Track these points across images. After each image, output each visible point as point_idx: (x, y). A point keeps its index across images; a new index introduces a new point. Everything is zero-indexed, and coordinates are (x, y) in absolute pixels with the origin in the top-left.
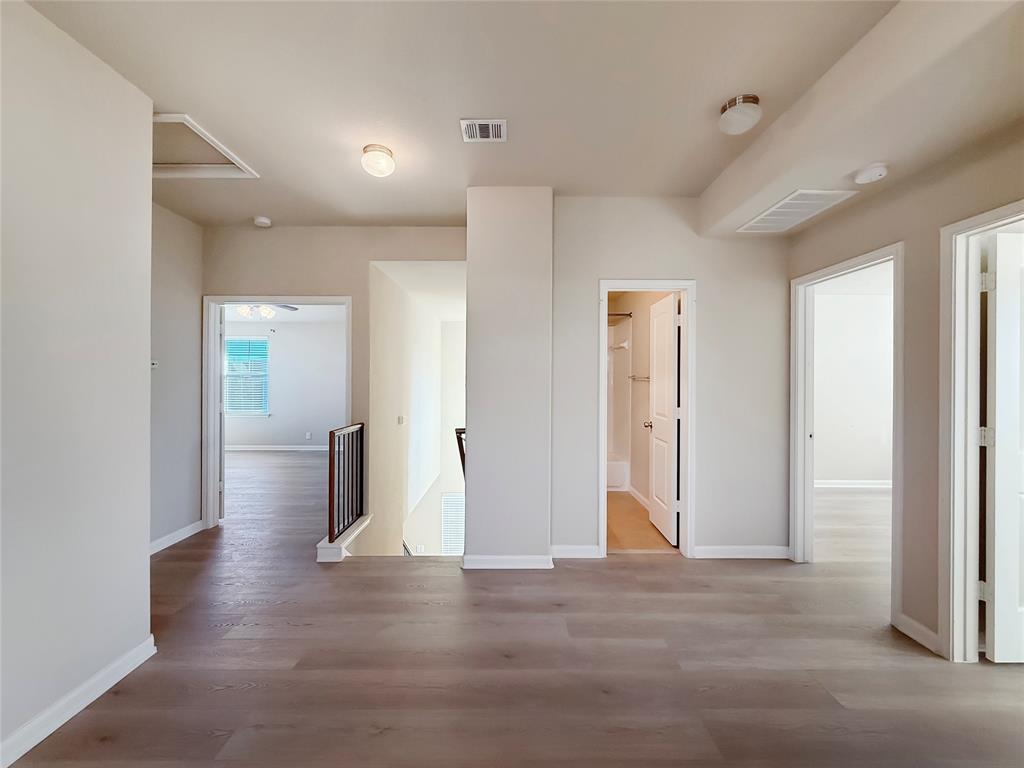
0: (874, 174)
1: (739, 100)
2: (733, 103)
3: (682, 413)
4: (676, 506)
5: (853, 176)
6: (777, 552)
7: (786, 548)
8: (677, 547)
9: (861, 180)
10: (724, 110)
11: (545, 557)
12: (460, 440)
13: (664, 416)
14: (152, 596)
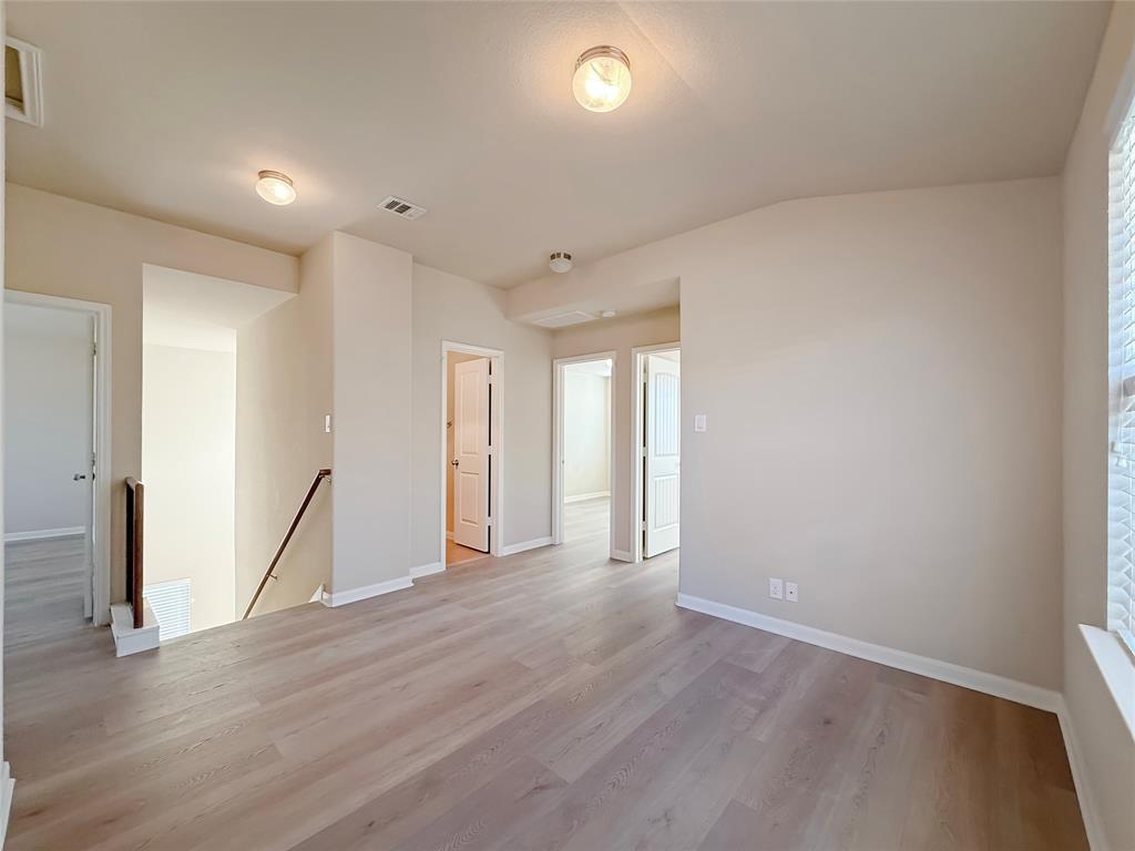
0: (610, 314)
1: (562, 255)
2: (559, 255)
3: (492, 450)
4: (488, 521)
5: (602, 312)
6: (544, 541)
7: (549, 538)
8: (489, 552)
9: (605, 315)
10: (553, 257)
11: (407, 578)
12: (318, 481)
13: (475, 453)
14: (5, 705)
